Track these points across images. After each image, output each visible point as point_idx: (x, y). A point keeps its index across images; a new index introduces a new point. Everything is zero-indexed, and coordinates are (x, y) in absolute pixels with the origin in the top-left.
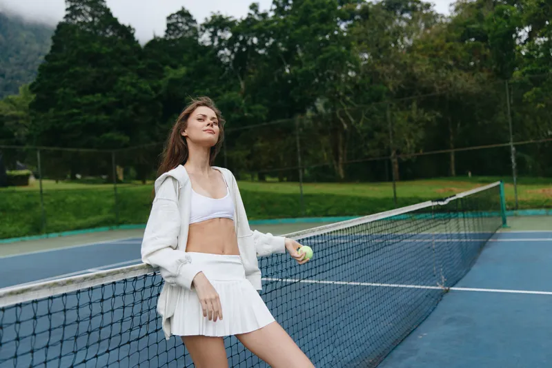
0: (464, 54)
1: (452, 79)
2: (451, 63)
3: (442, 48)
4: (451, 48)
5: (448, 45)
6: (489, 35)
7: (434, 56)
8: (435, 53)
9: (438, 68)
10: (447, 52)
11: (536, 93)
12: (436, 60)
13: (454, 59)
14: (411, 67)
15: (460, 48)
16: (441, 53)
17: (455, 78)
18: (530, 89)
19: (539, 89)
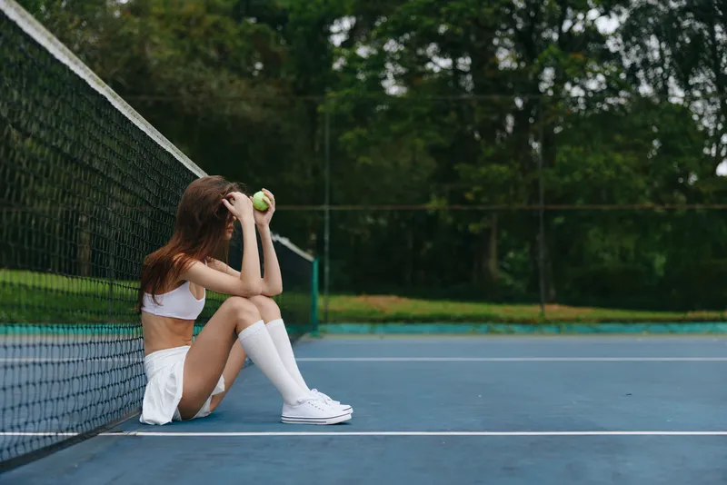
0: (240, 43)
1: (214, 86)
2: (213, 53)
3: (199, 21)
4: (216, 25)
5: (211, 19)
6: (291, 17)
7: (182, 35)
8: (183, 29)
9: (190, 58)
10: (208, 34)
11: (360, 137)
12: (186, 42)
13: (220, 48)
14: (142, 46)
15: (231, 28)
16: (195, 32)
17: (221, 85)
18: (350, 127)
19: (364, 132)
